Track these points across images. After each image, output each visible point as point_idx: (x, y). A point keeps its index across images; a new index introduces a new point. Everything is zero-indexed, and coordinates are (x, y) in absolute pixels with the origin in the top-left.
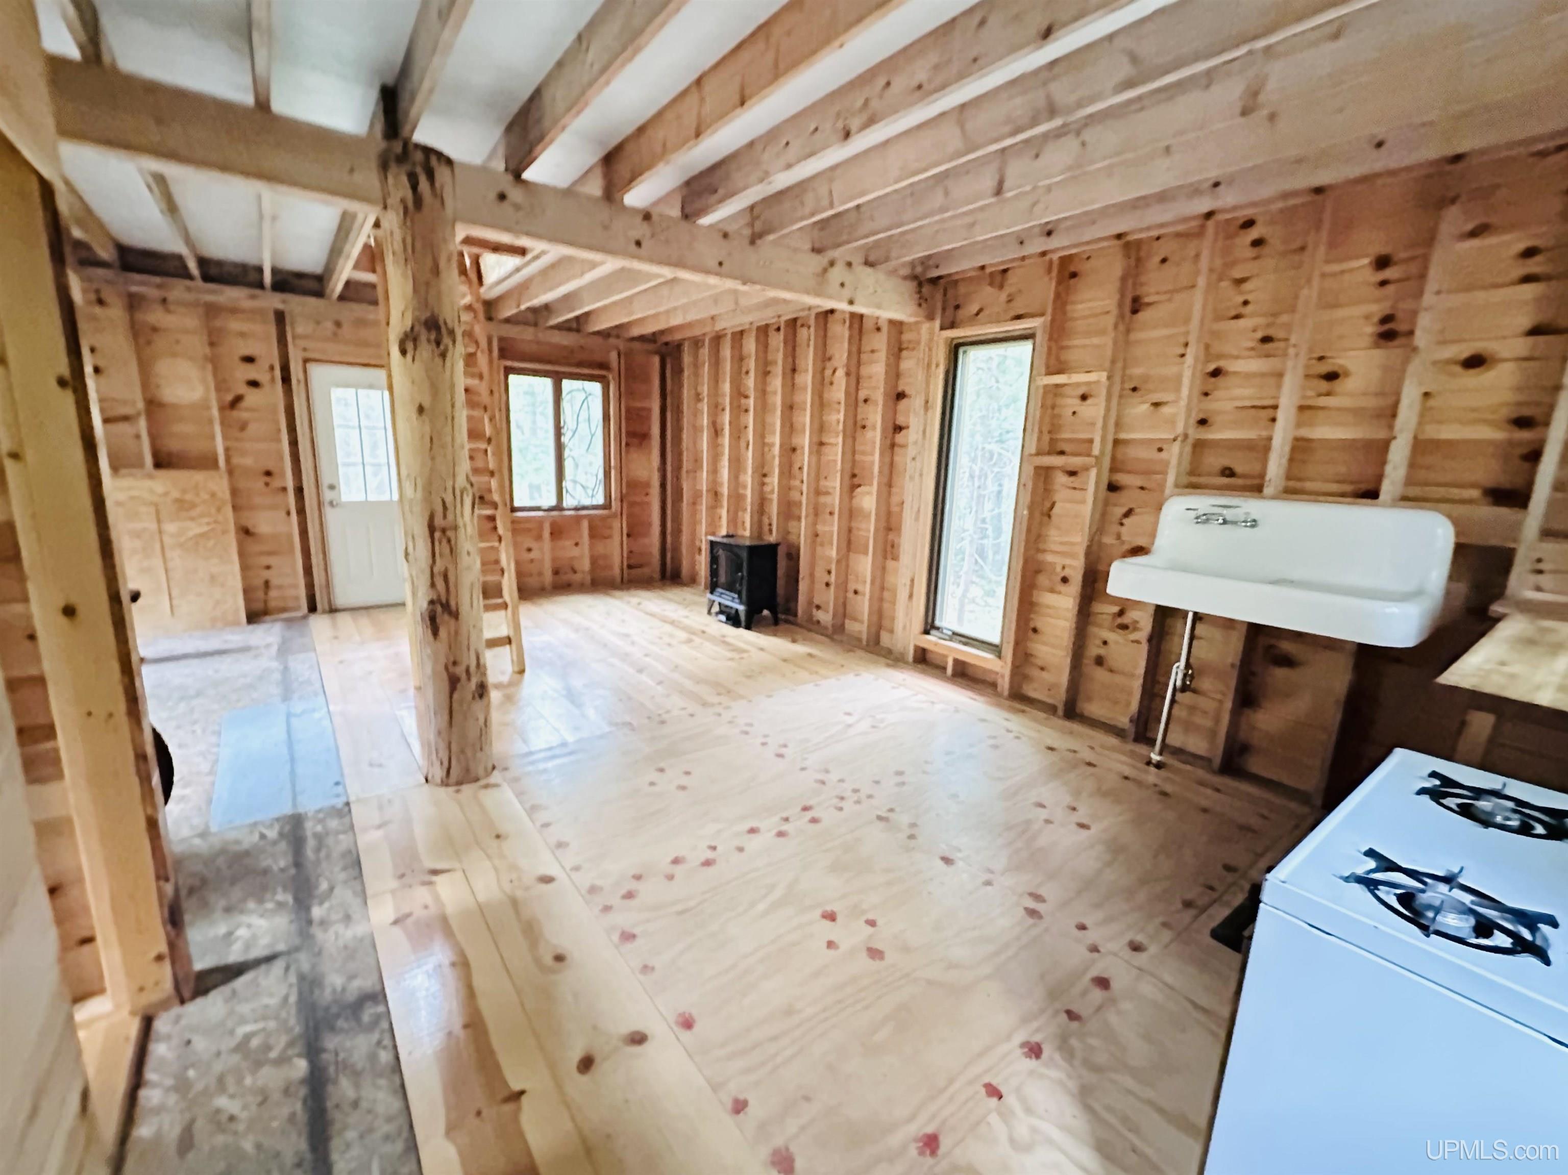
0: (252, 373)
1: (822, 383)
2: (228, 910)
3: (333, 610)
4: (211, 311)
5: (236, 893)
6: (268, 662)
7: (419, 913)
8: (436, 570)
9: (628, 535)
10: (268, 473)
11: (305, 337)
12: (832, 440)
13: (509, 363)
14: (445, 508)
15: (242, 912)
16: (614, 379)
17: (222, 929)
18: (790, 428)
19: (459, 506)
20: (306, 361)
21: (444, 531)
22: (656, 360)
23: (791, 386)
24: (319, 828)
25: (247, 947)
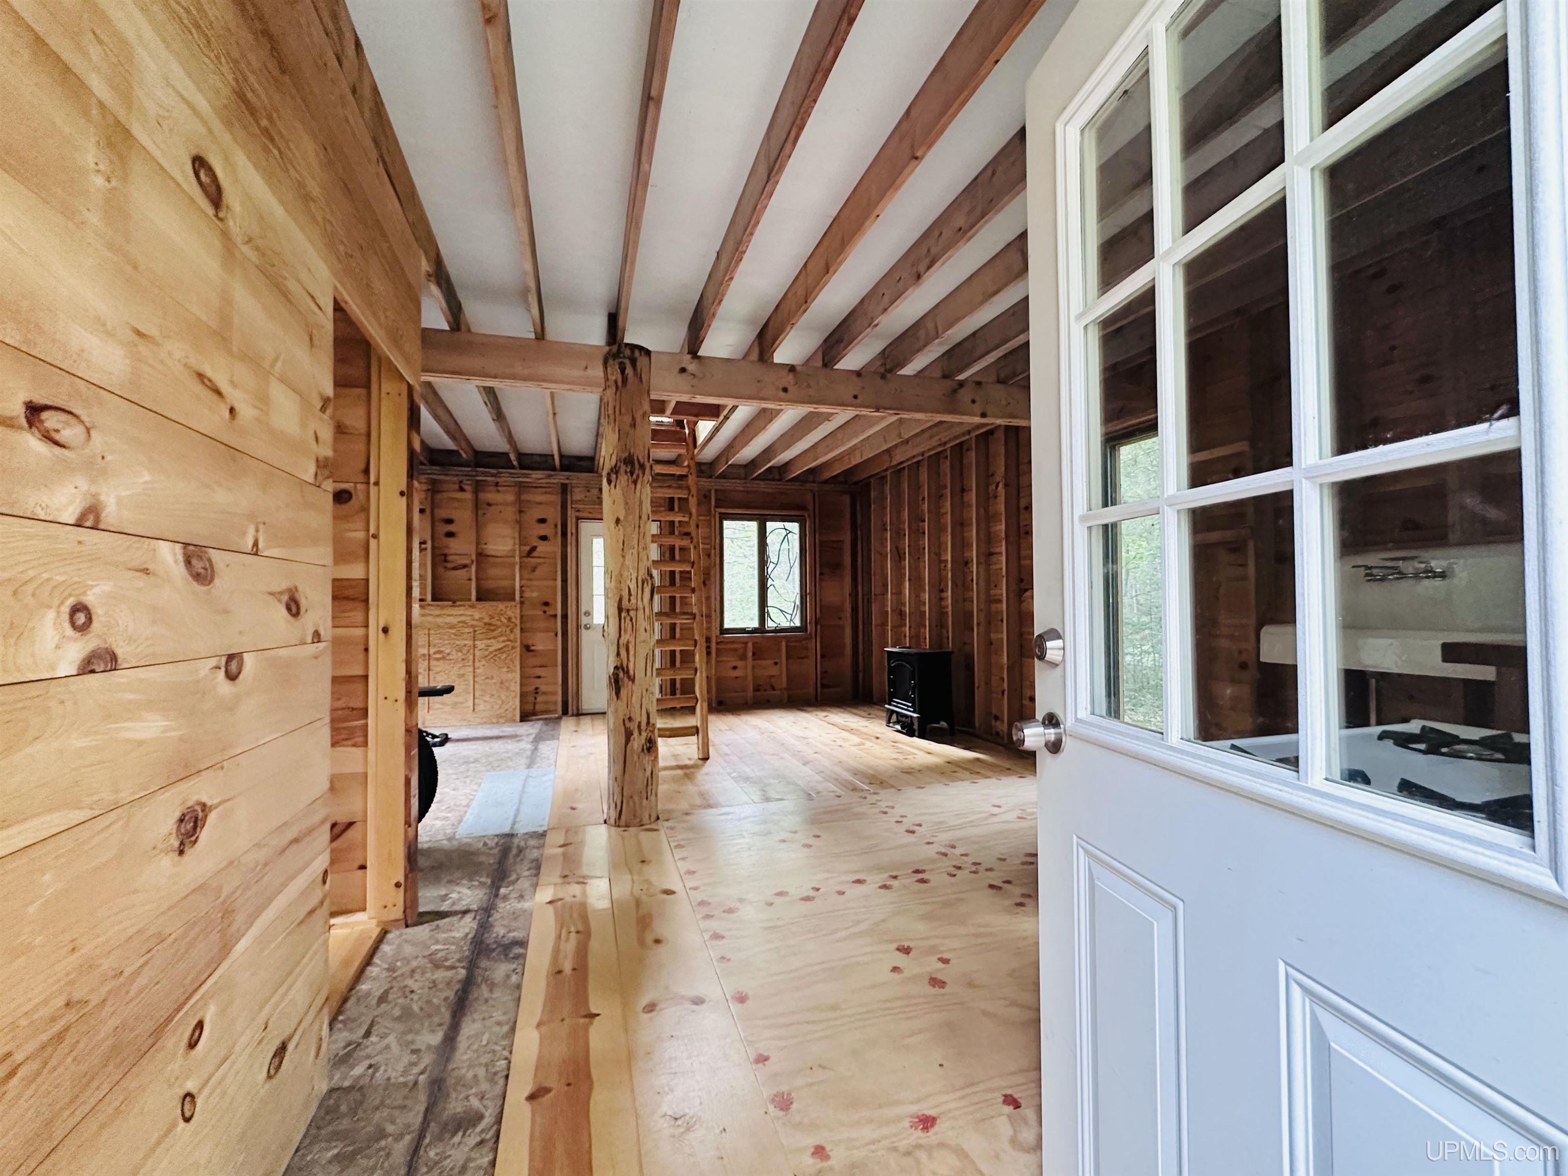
0: (543, 530)
1: (986, 498)
2: (449, 882)
3: (579, 714)
4: (522, 488)
5: (458, 874)
6: (526, 745)
7: (568, 899)
8: (621, 642)
9: (822, 656)
10: (546, 604)
11: (577, 502)
12: (997, 550)
13: (723, 511)
14: (630, 595)
15: (458, 884)
16: (809, 516)
17: (443, 892)
18: (961, 545)
19: (640, 592)
20: (578, 519)
21: (628, 611)
22: (847, 499)
23: (960, 505)
24: (522, 844)
25: (454, 904)
